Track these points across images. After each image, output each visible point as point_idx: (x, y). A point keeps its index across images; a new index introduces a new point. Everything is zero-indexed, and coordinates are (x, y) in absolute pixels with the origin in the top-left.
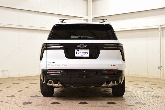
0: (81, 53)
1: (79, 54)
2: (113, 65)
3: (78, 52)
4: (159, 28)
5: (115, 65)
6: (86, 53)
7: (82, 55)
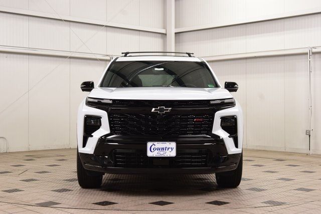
4: (307, 54)
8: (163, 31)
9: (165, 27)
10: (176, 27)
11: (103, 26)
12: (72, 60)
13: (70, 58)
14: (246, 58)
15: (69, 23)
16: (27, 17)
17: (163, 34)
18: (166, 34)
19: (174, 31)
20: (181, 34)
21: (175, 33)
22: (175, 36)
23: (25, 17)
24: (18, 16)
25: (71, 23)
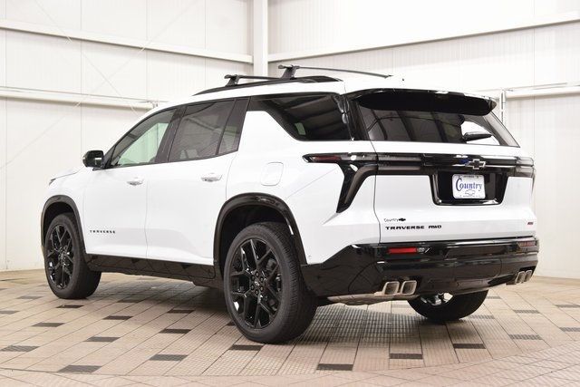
0: (466, 186)
1: (464, 190)
3: (460, 182)
5: (532, 223)
7: (470, 192)
8: (248, 59)
9: (250, 52)
10: (270, 53)
11: (142, 48)
12: (84, 109)
13: (82, 105)
15: (79, 43)
17: (247, 63)
18: (252, 64)
21: (269, 63)
22: (269, 68)
25: (84, 44)
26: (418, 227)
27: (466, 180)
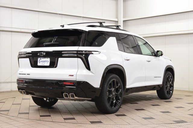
0: (42, 61)
1: (41, 63)
2: (71, 76)
3: (40, 60)
5: (73, 76)
6: (47, 62)
7: (43, 63)
8: (116, 20)
9: (117, 17)
10: (124, 18)
11: (81, 17)
14: (165, 36)
15: (61, 15)
16: (38, 12)
17: (116, 21)
18: (118, 22)
19: (122, 19)
20: (127, 21)
21: (123, 21)
22: (123, 23)
23: (36, 12)
24: (32, 12)
25: (63, 16)
26: (25, 74)
27: (43, 59)
